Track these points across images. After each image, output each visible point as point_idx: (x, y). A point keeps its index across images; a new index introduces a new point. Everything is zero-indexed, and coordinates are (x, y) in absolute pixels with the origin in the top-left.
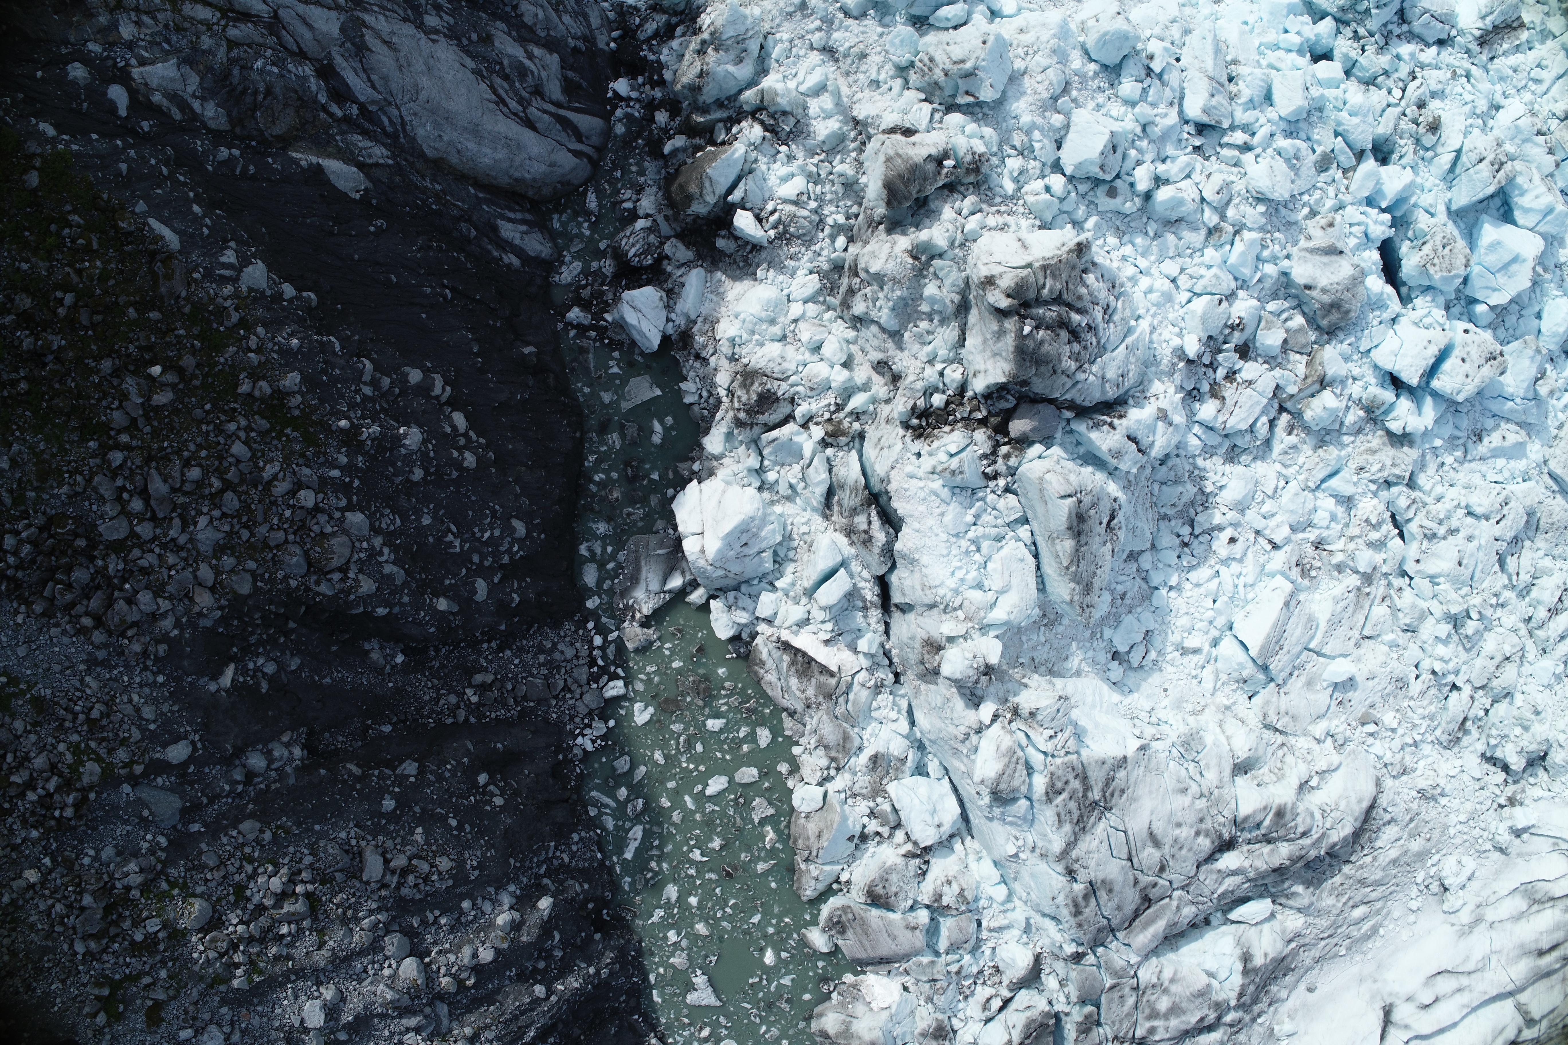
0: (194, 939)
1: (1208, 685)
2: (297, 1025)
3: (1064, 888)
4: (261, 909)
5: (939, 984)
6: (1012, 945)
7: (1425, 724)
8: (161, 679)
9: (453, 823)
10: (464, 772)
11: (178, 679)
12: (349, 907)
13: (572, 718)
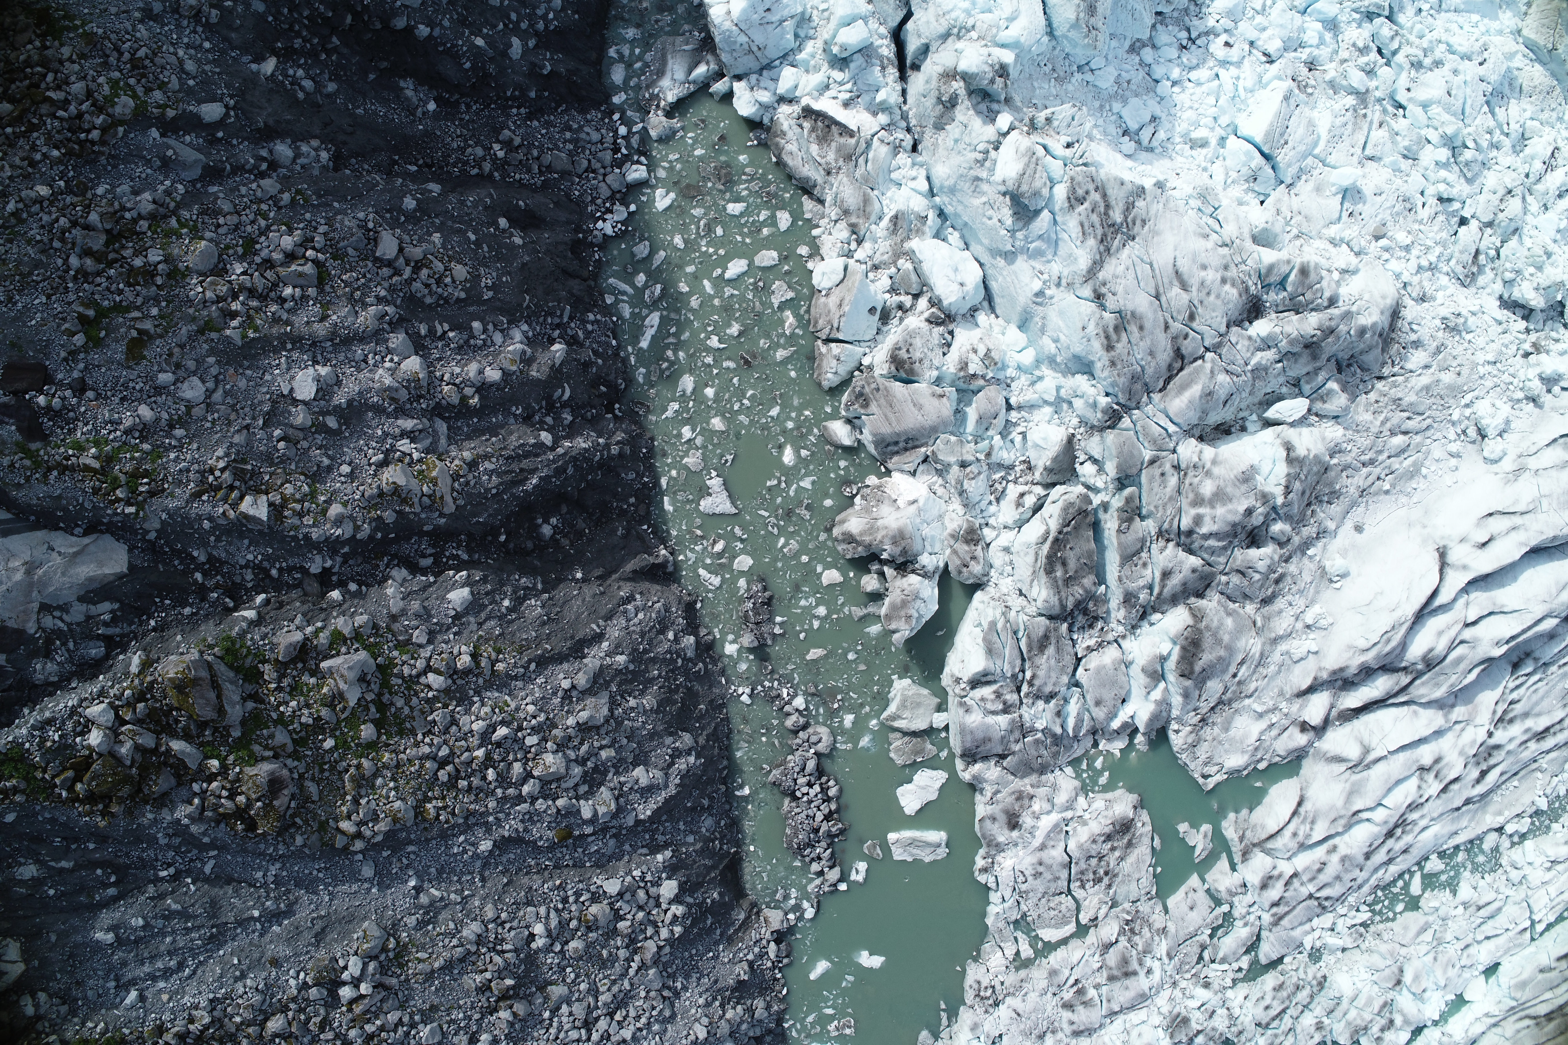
0: (194, 281)
1: (1219, 177)
2: (286, 392)
3: (1093, 313)
4: (269, 264)
5: (968, 469)
6: (1044, 426)
7: (1438, 250)
8: (207, 45)
9: (473, 237)
10: (486, 208)
11: (223, 52)
12: (358, 289)
13: (593, 201)
